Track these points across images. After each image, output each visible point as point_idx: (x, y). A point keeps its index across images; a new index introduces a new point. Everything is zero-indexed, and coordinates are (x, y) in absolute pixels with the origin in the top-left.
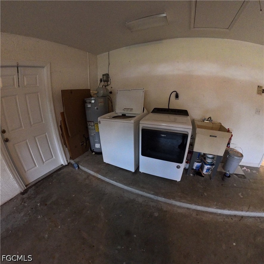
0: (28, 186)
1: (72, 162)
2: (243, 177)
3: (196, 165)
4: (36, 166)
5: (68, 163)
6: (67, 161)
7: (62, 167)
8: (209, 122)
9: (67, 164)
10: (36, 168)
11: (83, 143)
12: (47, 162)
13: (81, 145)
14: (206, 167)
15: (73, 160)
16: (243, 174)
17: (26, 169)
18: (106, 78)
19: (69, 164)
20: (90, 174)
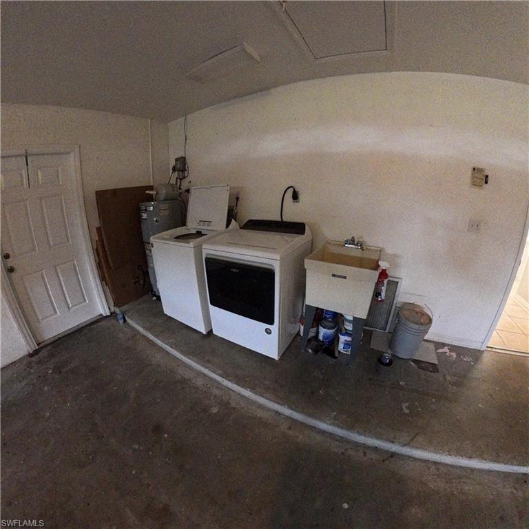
0: (42, 345)
1: (117, 310)
2: (431, 369)
3: (323, 332)
4: (56, 312)
5: (111, 313)
6: (109, 309)
7: (102, 318)
8: (354, 246)
9: (108, 314)
10: (56, 315)
11: (137, 280)
12: (76, 307)
13: (135, 283)
14: (343, 339)
15: (119, 307)
16: (436, 362)
17: (40, 318)
18: (181, 166)
19: (113, 314)
20: (139, 332)
